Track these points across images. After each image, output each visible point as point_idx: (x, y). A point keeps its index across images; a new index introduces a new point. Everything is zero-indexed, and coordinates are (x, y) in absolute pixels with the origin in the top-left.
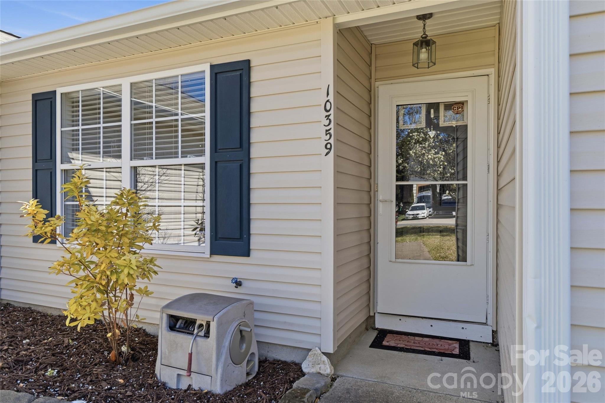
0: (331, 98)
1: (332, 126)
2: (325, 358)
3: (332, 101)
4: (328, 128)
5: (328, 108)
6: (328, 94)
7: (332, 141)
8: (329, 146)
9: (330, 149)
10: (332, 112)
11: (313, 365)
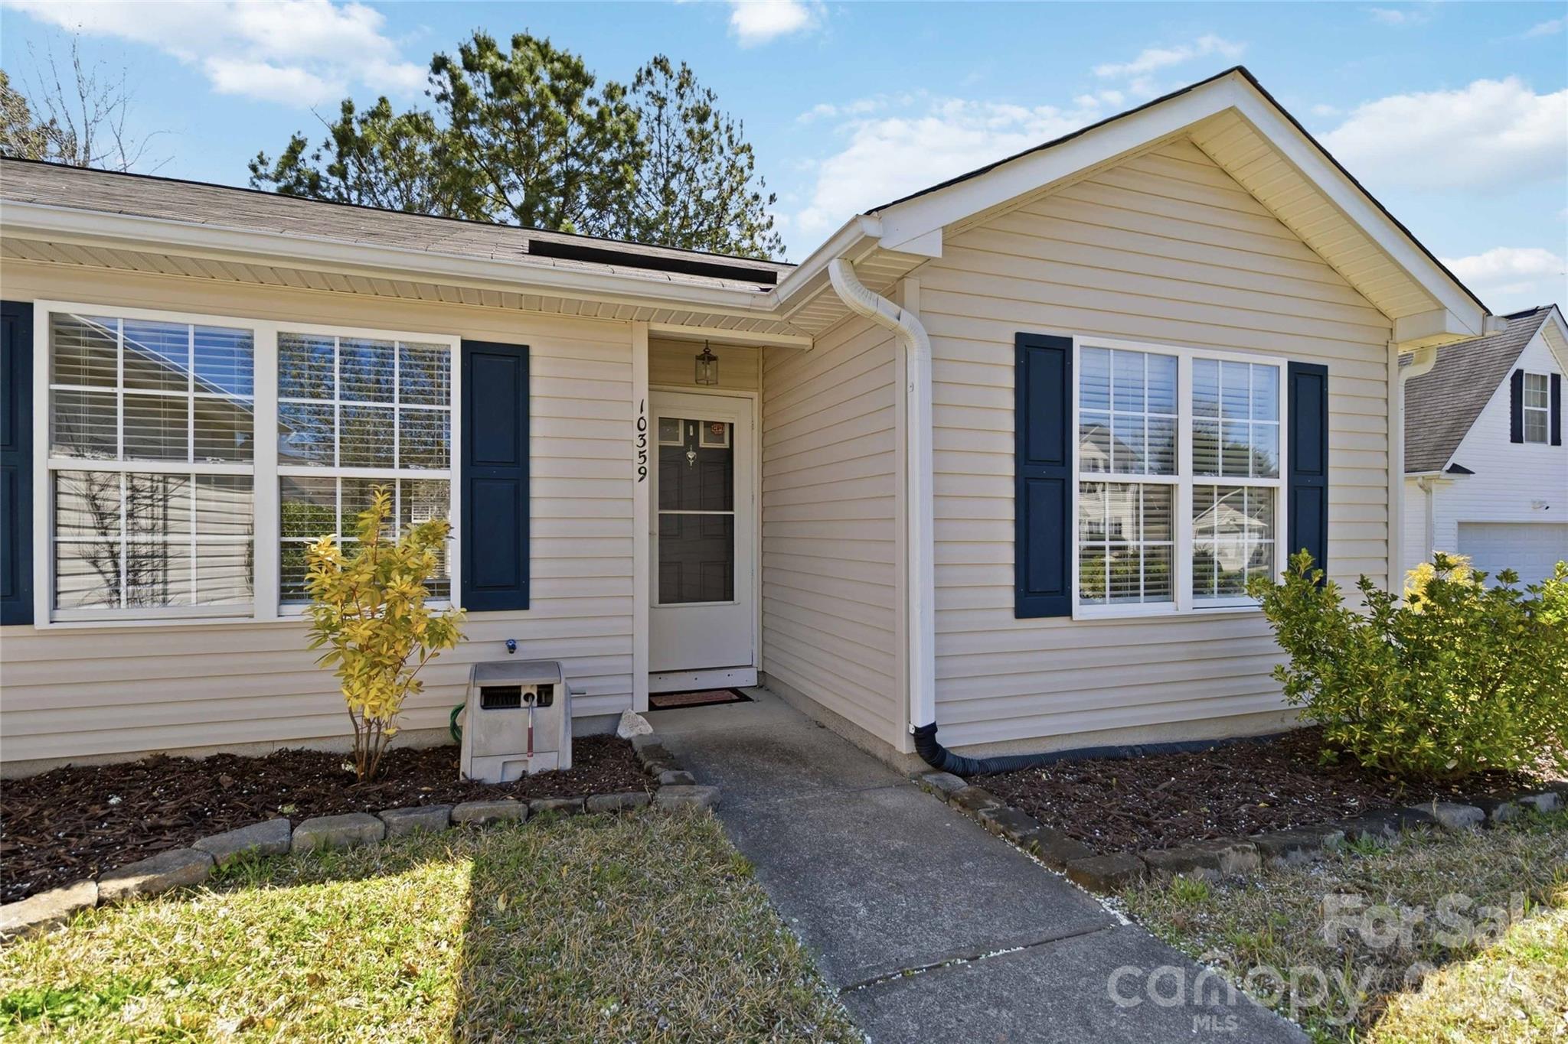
0: (646, 414)
1: (646, 447)
2: (641, 718)
3: (647, 418)
4: (642, 449)
5: (642, 427)
6: (642, 410)
7: (646, 465)
8: (643, 471)
9: (645, 474)
10: (646, 431)
11: (632, 727)
